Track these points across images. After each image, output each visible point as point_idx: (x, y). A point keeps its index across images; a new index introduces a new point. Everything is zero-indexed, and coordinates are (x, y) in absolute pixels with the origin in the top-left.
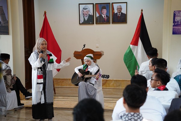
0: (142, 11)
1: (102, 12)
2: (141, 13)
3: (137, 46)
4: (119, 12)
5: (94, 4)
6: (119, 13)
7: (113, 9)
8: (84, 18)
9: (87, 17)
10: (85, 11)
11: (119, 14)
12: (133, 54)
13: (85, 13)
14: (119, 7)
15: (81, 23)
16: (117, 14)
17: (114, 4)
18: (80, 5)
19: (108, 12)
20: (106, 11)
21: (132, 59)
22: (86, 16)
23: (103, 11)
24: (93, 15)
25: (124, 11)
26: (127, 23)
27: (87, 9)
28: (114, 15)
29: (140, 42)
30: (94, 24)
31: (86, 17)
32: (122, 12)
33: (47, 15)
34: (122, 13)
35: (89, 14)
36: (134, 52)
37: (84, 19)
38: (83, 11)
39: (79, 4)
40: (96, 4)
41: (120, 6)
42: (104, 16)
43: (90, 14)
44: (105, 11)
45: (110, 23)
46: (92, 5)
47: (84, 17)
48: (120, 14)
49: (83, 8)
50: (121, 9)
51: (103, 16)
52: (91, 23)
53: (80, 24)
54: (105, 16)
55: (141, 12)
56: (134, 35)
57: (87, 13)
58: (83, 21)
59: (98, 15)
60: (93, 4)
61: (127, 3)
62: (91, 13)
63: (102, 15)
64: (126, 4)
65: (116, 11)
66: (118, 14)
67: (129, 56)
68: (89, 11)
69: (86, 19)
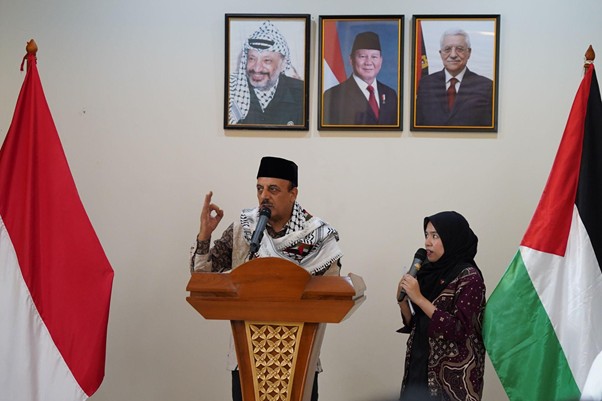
0: (591, 55)
1: (355, 63)
2: (587, 66)
3: (563, 254)
4: (453, 67)
5: (315, 19)
6: (455, 72)
7: (419, 49)
8: (252, 93)
9: (273, 90)
10: (259, 54)
11: (454, 81)
12: (536, 302)
13: (257, 70)
14: (455, 41)
15: (233, 120)
16: (440, 76)
17: (425, 24)
18: (233, 23)
19: (393, 63)
20: (378, 61)
21: (528, 334)
22: (262, 84)
23: (361, 61)
24: (303, 78)
25: (480, 64)
26: (495, 130)
27: (272, 43)
28: (427, 84)
29: (578, 234)
30: (306, 128)
31: (266, 88)
32: (473, 66)
33: (39, 66)
34: (469, 74)
35: (282, 76)
36: (542, 290)
37: (254, 101)
38: (250, 58)
39: (228, 17)
40: (322, 17)
41: (461, 34)
42: (370, 89)
43: (289, 74)
44: (371, 59)
45: (400, 129)
46: (302, 24)
47: (251, 87)
48: (459, 77)
49: (251, 41)
50: (464, 50)
51: (362, 85)
52: (290, 124)
53: (227, 127)
54: (374, 85)
55: (583, 61)
56: (546, 192)
57: (268, 67)
58: (244, 114)
59: (330, 81)
60: (307, 18)
61: (497, 17)
62: (295, 69)
63: (358, 80)
64: (492, 23)
65: (434, 63)
66: (449, 76)
67: (512, 310)
68: (283, 56)
69: (265, 99)
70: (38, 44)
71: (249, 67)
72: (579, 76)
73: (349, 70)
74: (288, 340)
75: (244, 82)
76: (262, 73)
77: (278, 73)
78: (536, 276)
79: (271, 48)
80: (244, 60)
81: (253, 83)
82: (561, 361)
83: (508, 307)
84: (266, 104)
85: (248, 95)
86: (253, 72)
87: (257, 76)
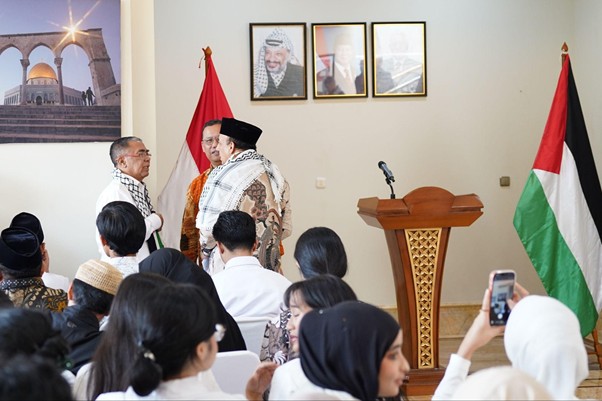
1: (335, 55)
2: (563, 55)
3: (558, 173)
4: (398, 55)
5: (309, 26)
6: (399, 59)
8: (269, 75)
9: (283, 73)
10: (273, 49)
11: (398, 65)
12: (546, 204)
13: (272, 60)
14: (399, 39)
15: (257, 95)
18: (255, 29)
20: (351, 52)
21: (543, 224)
22: (276, 69)
23: (340, 53)
24: (302, 64)
26: (426, 95)
27: (281, 42)
30: (306, 98)
31: (278, 72)
34: (408, 60)
37: (271, 81)
38: (267, 52)
39: (251, 25)
40: (313, 25)
42: (345, 71)
43: (293, 62)
44: (346, 52)
45: (367, 96)
47: (268, 72)
48: (402, 62)
49: (267, 41)
51: (341, 68)
52: (295, 96)
53: (252, 99)
54: (349, 68)
57: (279, 58)
58: (264, 90)
59: (320, 66)
60: (304, 24)
61: (424, 23)
62: (297, 59)
63: (338, 66)
64: (421, 27)
67: (533, 209)
68: (289, 51)
69: (278, 80)
71: (267, 58)
74: (433, 239)
75: (264, 69)
76: (275, 62)
77: (286, 62)
78: (546, 187)
79: (281, 45)
80: (263, 54)
81: (270, 69)
82: (560, 239)
83: (530, 208)
84: (279, 83)
85: (266, 77)
86: (269, 62)
87: (272, 64)
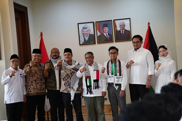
0: (149, 24)
1: (103, 30)
2: (148, 26)
4: (122, 29)
5: (95, 22)
6: (122, 30)
7: (115, 26)
8: (84, 38)
9: (88, 37)
10: (85, 30)
11: (122, 32)
13: (85, 33)
14: (122, 24)
15: (81, 43)
16: (120, 31)
17: (116, 21)
18: (79, 25)
19: (110, 29)
20: (108, 29)
22: (86, 36)
23: (104, 30)
24: (93, 34)
25: (127, 28)
27: (87, 28)
30: (95, 44)
31: (87, 37)
34: (125, 30)
35: (90, 34)
37: (85, 39)
38: (83, 31)
39: (78, 24)
40: (96, 22)
41: (123, 23)
42: (107, 35)
43: (91, 33)
44: (106, 29)
45: (113, 42)
46: (92, 24)
47: (84, 37)
48: (123, 31)
49: (83, 28)
50: (124, 25)
51: (105, 34)
52: (92, 43)
53: (80, 45)
54: (107, 34)
55: (147, 25)
57: (87, 33)
58: (83, 42)
59: (99, 34)
60: (93, 22)
61: (130, 18)
62: (92, 32)
63: (104, 33)
64: (129, 20)
65: (118, 29)
66: (121, 31)
68: (89, 30)
69: (87, 39)
70: (43, 32)
72: (147, 28)
73: (102, 32)
77: (89, 33)
79: (87, 29)
81: (84, 36)
86: (84, 34)
87: (85, 34)
